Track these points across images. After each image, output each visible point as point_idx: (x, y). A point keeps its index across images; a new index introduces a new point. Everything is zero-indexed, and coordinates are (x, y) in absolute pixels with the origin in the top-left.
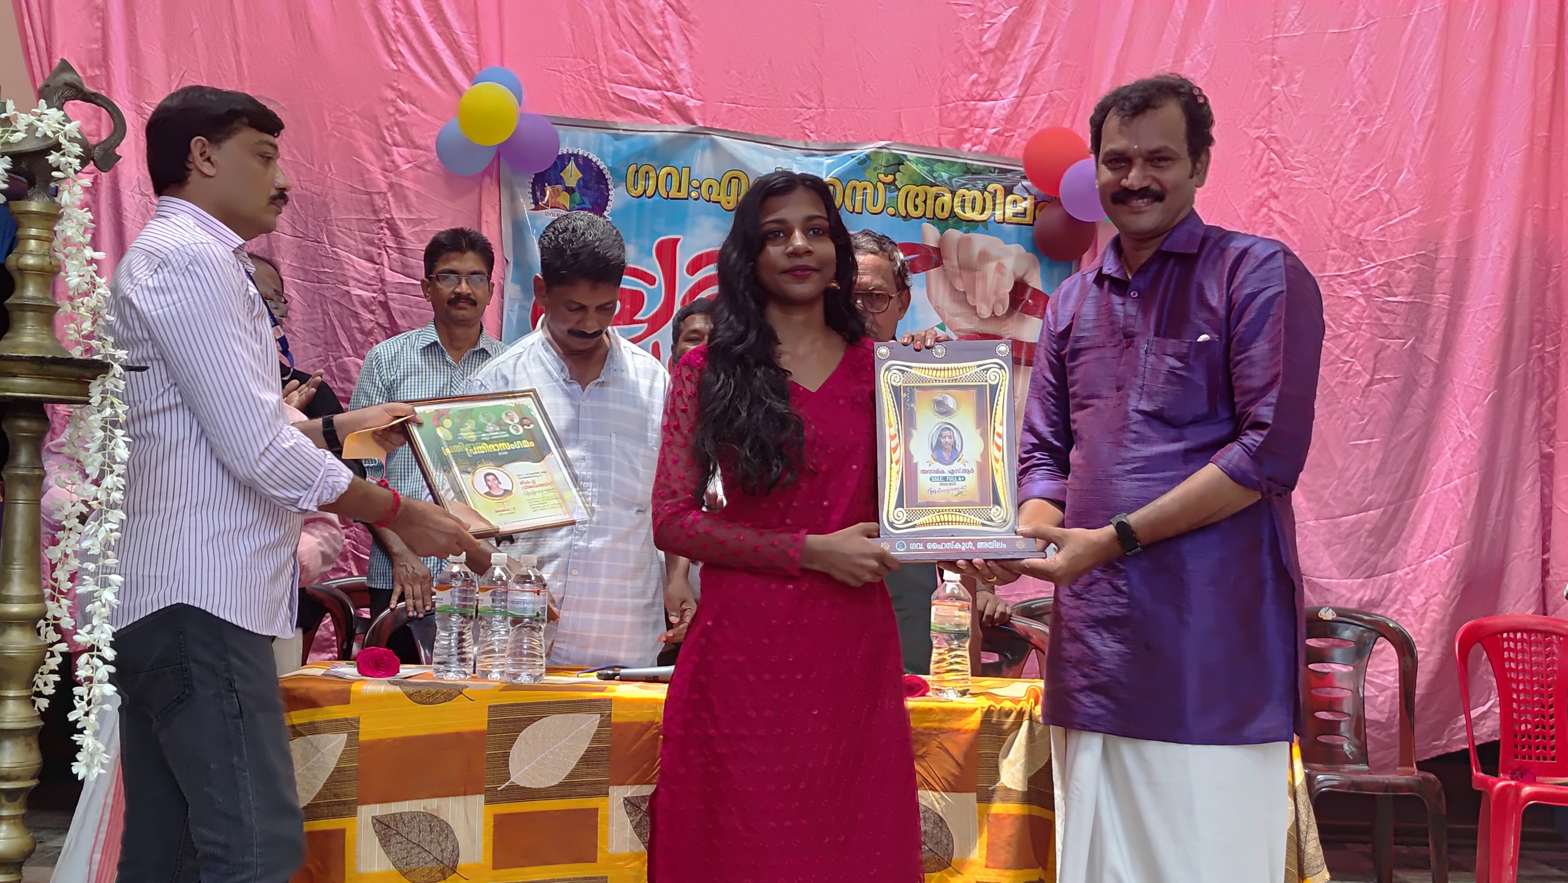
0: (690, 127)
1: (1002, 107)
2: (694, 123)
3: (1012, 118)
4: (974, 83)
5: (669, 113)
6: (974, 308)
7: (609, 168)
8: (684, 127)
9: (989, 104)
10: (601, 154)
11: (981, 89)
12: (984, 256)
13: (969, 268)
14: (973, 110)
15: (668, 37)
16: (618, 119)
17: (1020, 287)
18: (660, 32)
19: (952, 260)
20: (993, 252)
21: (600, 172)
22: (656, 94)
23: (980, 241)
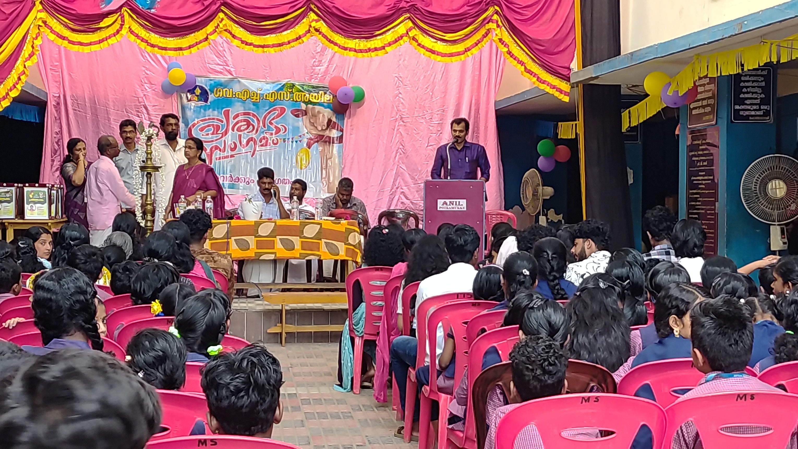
0: (232, 77)
1: (323, 68)
2: (232, 75)
3: (326, 72)
4: (315, 62)
5: (226, 73)
6: (316, 127)
7: (209, 89)
8: (230, 76)
9: (319, 68)
10: (206, 85)
11: (317, 63)
12: (319, 112)
13: (314, 116)
14: (314, 70)
15: (225, 51)
16: (211, 75)
17: (330, 121)
18: (221, 49)
19: (310, 113)
20: (321, 111)
21: (206, 91)
22: (222, 67)
23: (317, 108)
